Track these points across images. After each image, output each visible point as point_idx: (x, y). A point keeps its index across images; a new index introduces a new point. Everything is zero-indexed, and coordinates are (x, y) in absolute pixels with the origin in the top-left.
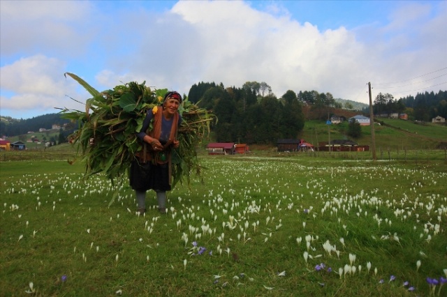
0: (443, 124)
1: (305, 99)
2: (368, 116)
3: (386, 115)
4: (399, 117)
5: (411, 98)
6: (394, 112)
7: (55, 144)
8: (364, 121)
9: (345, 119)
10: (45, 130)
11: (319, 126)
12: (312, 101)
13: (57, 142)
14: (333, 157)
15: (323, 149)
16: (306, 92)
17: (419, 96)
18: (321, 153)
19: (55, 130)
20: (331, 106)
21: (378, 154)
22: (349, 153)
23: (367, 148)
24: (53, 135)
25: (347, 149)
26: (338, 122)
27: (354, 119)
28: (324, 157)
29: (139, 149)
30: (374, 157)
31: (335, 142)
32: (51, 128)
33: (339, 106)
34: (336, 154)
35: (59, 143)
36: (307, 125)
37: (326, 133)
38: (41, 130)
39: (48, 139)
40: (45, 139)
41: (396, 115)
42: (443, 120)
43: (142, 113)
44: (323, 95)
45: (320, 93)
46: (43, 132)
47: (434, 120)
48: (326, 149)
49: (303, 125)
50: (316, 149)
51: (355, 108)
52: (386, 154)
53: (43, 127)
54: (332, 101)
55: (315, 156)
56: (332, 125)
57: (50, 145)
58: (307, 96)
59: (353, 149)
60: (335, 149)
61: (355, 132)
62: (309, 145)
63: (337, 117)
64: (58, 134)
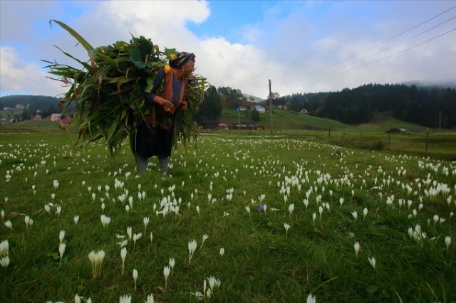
0: (306, 114)
1: (223, 93)
2: (264, 106)
3: (274, 106)
4: (282, 109)
5: (289, 96)
6: (280, 105)
7: (19, 121)
8: (261, 110)
9: (249, 108)
10: (9, 108)
11: (232, 112)
12: (227, 94)
13: (21, 119)
14: (242, 133)
15: (235, 128)
16: (223, 88)
17: (293, 95)
18: (234, 131)
19: (19, 110)
20: (240, 98)
21: (274, 132)
22: (253, 131)
23: (263, 128)
24: (18, 113)
25: (251, 128)
26: (244, 110)
27: (255, 108)
28: (236, 134)
29: (147, 113)
30: (272, 134)
31: (242, 123)
32: (15, 107)
33: (245, 99)
34: (244, 131)
35: (23, 120)
36: (224, 111)
37: (236, 117)
38: (5, 109)
39: (12, 116)
40: (9, 116)
41: (280, 107)
42: (306, 112)
43: (153, 71)
44: (235, 90)
45: (233, 89)
46: (8, 110)
47: (302, 111)
48: (237, 128)
49: (221, 111)
50: (230, 128)
51: (255, 101)
52: (278, 132)
53: (7, 106)
54: (241, 95)
55: (229, 133)
56: (241, 111)
57: (14, 121)
58: (224, 90)
59: (255, 128)
60: (243, 128)
61: (256, 117)
62: (225, 125)
63: (243, 107)
64: (22, 112)
